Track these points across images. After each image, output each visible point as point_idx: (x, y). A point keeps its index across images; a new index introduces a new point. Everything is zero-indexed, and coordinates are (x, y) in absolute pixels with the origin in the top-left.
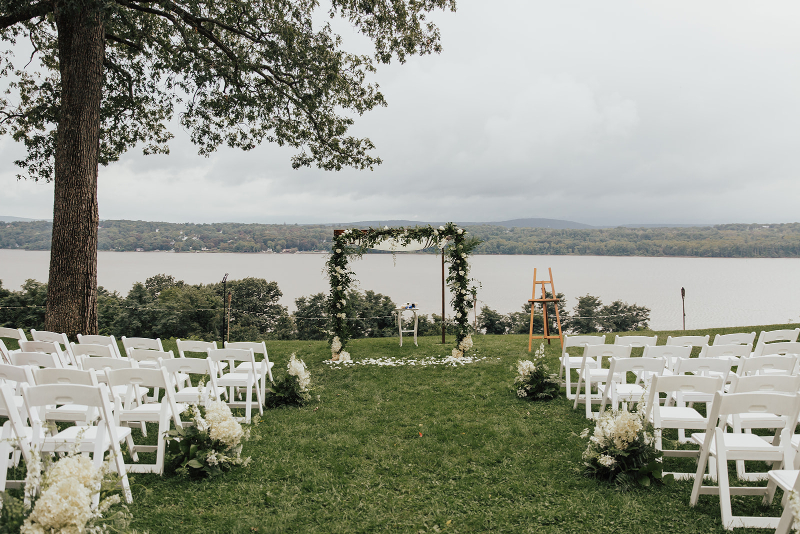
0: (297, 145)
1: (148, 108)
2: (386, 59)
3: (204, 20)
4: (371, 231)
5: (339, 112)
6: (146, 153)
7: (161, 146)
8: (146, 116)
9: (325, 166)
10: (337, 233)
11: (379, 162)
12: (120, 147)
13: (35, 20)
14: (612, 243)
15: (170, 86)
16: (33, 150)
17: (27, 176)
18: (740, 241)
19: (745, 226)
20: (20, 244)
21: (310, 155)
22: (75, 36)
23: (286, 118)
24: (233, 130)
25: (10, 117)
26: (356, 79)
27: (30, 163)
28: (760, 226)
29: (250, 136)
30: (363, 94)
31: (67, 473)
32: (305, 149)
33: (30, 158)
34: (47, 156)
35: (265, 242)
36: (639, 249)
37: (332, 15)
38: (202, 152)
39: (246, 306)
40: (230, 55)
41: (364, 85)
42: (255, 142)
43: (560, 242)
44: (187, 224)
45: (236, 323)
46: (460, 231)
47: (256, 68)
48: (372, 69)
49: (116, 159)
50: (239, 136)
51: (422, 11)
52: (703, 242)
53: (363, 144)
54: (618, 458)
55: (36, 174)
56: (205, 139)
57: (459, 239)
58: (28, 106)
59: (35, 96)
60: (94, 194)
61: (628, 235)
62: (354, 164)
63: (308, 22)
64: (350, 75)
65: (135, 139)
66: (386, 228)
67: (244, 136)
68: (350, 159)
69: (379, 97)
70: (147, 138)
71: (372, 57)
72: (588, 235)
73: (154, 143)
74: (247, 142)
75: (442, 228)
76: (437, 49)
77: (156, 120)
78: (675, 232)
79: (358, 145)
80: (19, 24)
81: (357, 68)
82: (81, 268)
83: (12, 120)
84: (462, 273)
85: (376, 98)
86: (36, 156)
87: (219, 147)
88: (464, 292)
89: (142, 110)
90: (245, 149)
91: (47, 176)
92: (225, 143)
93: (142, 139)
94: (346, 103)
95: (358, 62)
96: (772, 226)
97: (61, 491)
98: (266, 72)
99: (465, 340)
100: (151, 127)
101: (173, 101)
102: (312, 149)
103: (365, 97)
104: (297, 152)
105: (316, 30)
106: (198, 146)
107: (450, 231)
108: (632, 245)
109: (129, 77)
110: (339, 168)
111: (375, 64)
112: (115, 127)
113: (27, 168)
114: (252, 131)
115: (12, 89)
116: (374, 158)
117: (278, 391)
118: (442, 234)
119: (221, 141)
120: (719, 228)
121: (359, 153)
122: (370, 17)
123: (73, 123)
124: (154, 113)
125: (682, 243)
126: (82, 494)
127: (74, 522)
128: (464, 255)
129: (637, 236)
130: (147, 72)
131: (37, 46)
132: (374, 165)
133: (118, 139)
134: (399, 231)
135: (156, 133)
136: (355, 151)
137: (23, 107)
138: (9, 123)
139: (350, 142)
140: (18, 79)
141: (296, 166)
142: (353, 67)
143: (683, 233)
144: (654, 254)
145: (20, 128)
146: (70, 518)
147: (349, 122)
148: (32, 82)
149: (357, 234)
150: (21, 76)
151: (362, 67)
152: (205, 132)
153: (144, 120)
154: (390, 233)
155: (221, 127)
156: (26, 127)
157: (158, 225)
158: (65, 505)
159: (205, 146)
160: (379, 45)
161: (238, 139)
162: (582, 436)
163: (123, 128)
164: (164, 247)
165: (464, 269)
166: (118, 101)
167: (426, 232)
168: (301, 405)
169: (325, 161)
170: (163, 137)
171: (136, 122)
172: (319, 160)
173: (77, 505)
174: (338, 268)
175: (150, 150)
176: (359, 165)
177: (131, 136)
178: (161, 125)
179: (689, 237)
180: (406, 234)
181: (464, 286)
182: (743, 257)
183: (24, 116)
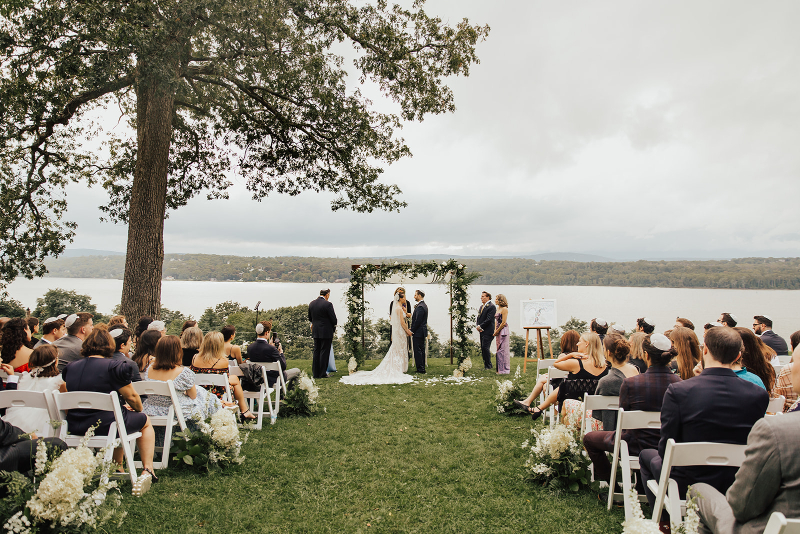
0: (336, 190)
1: (210, 160)
2: (410, 117)
3: (258, 88)
4: (384, 266)
5: (372, 162)
6: (209, 198)
7: (222, 192)
8: (210, 167)
9: (359, 209)
10: (355, 267)
11: (405, 205)
12: (188, 194)
13: (123, 90)
14: (634, 275)
15: (227, 143)
16: (115, 197)
17: (109, 218)
18: (756, 274)
19: (761, 260)
20: (114, 274)
21: (347, 199)
22: (149, 103)
23: (327, 169)
24: (282, 178)
25: (101, 169)
26: (385, 134)
27: (111, 208)
28: (776, 260)
29: (296, 183)
30: (391, 147)
31: (70, 461)
32: (343, 194)
33: (111, 204)
34: (125, 202)
35: (320, 273)
36: (660, 281)
37: (363, 81)
38: (255, 197)
39: (300, 329)
40: (278, 116)
41: (392, 139)
42: (300, 189)
43: (585, 274)
44: (254, 258)
45: (292, 344)
46: (460, 267)
47: (300, 127)
48: (399, 125)
49: (185, 204)
50: (287, 184)
51: (439, 77)
52: (721, 274)
53: (391, 190)
54: (555, 466)
55: (116, 217)
56: (259, 186)
57: (460, 273)
58: (115, 160)
59: (121, 152)
60: (161, 234)
61: (649, 268)
62: (383, 207)
63: (342, 89)
64: (379, 131)
65: (200, 187)
66: (396, 263)
67: (291, 184)
68: (380, 203)
69: (406, 149)
70: (210, 186)
71: (399, 116)
72: (611, 268)
73: (216, 190)
74: (294, 188)
75: (445, 264)
76: (452, 108)
77: (219, 171)
78: (694, 265)
79: (387, 191)
80: (111, 94)
81: (386, 125)
82: (147, 296)
83: (103, 172)
84: (462, 303)
85: (402, 151)
86: (116, 202)
87: (270, 193)
88: (464, 319)
89: (207, 163)
90: (292, 194)
91: (125, 219)
92: (275, 189)
93: (207, 187)
94: (377, 154)
95: (388, 120)
96: (787, 260)
97: (59, 475)
98: (308, 130)
99: (465, 361)
100: (214, 177)
101: (230, 156)
102: (349, 195)
103: (393, 150)
104: (335, 197)
105: (348, 94)
106: (253, 193)
107: (452, 266)
108: (652, 277)
109: (196, 135)
110: (370, 211)
111: (401, 121)
112: (183, 177)
113: (109, 212)
114: (298, 179)
115: (103, 147)
116: (401, 201)
117: (290, 403)
118: (445, 269)
119: (271, 188)
120: (736, 261)
121: (387, 197)
122: (393, 83)
123: (145, 176)
124: (217, 165)
125: (702, 275)
126: (76, 478)
127: (67, 499)
128: (464, 287)
129: (658, 269)
130: (211, 130)
131: (124, 111)
132: (401, 208)
133: (186, 187)
134: (408, 266)
135: (218, 182)
136: (384, 196)
137: (111, 161)
138: (100, 174)
139: (381, 188)
140: (109, 138)
141: (335, 209)
142: (383, 124)
143: (701, 267)
144: (675, 285)
145: (109, 178)
146: (65, 496)
147: (380, 171)
148: (119, 141)
149: (371, 268)
150: (110, 136)
151: (391, 124)
152: (258, 181)
153: (208, 171)
154: (399, 267)
155: (272, 175)
156: (114, 178)
157: (229, 258)
158: (61, 485)
159: (258, 193)
160: (404, 104)
161: (287, 186)
162: (523, 447)
163: (191, 178)
164: (234, 277)
165: (464, 299)
166: (186, 155)
167: (431, 267)
168: (308, 415)
169: (359, 204)
170: (223, 185)
171: (202, 173)
172: (355, 202)
173: (71, 486)
174: (355, 298)
175: (213, 196)
176: (388, 208)
177: (198, 185)
178: (222, 175)
179: (707, 270)
180: (413, 268)
181: (463, 314)
182: (760, 288)
183: (111, 169)
